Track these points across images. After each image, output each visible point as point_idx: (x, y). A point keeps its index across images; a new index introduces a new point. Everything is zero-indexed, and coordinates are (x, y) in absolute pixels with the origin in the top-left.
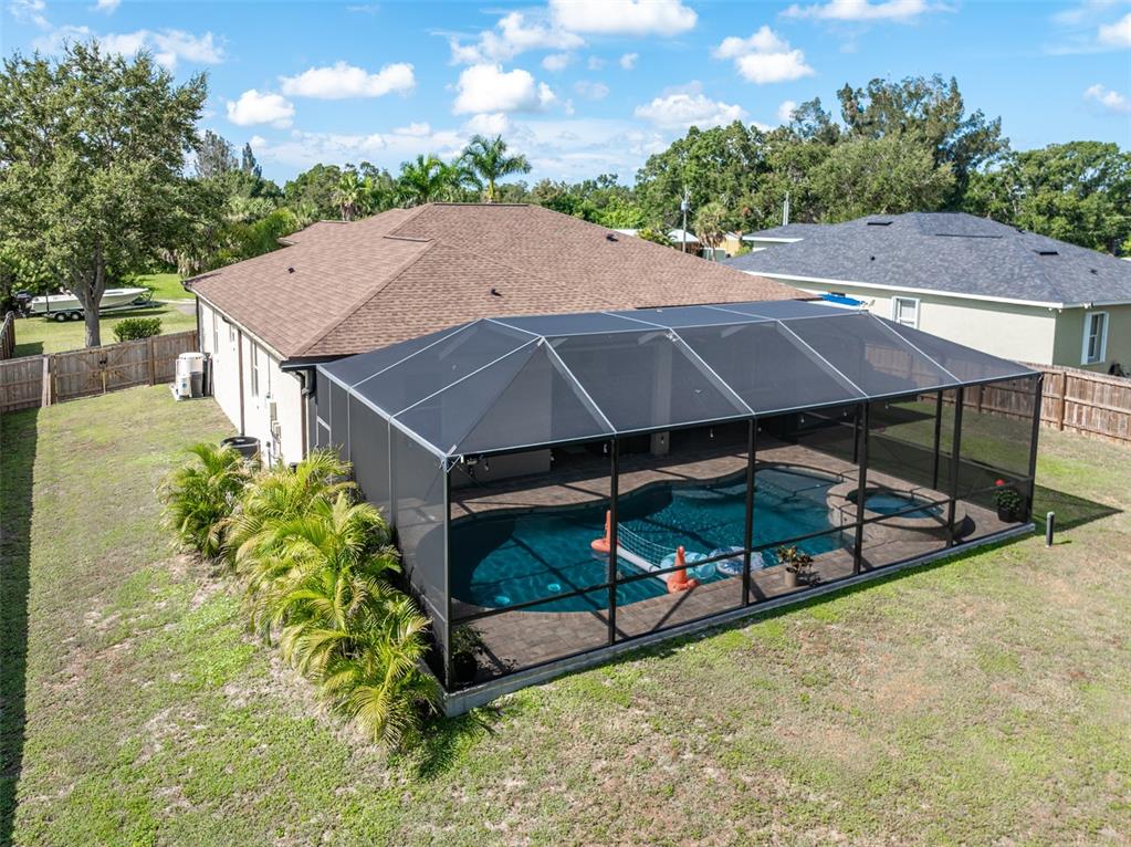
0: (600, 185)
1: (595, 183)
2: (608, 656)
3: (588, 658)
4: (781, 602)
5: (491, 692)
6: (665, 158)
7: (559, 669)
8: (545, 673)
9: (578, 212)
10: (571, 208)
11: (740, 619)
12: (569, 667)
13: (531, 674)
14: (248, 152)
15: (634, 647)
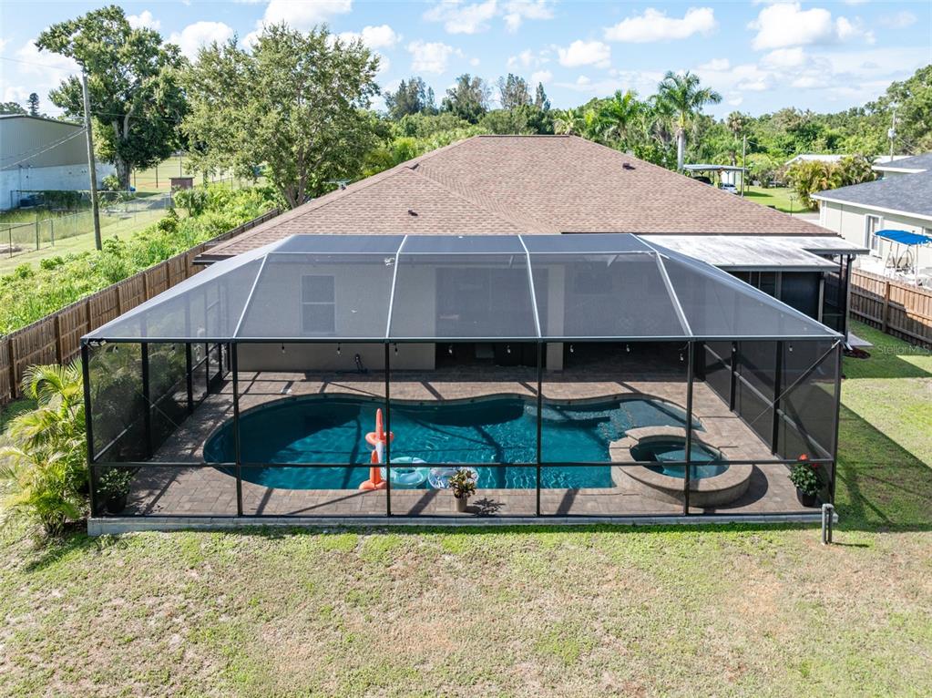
0: (867, 112)
1: (863, 110)
2: (231, 525)
3: (211, 522)
4: (428, 522)
5: (125, 526)
6: (908, 85)
7: (184, 524)
8: (171, 524)
9: (821, 137)
10: (815, 134)
11: (375, 527)
12: (194, 525)
13: (158, 521)
14: (541, 89)
15: (258, 524)
